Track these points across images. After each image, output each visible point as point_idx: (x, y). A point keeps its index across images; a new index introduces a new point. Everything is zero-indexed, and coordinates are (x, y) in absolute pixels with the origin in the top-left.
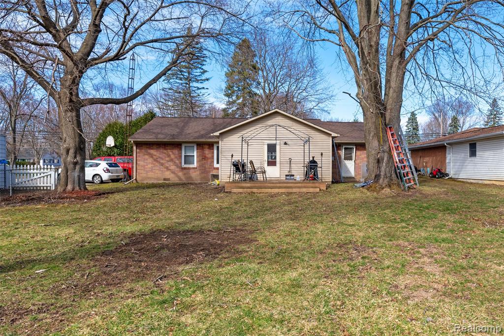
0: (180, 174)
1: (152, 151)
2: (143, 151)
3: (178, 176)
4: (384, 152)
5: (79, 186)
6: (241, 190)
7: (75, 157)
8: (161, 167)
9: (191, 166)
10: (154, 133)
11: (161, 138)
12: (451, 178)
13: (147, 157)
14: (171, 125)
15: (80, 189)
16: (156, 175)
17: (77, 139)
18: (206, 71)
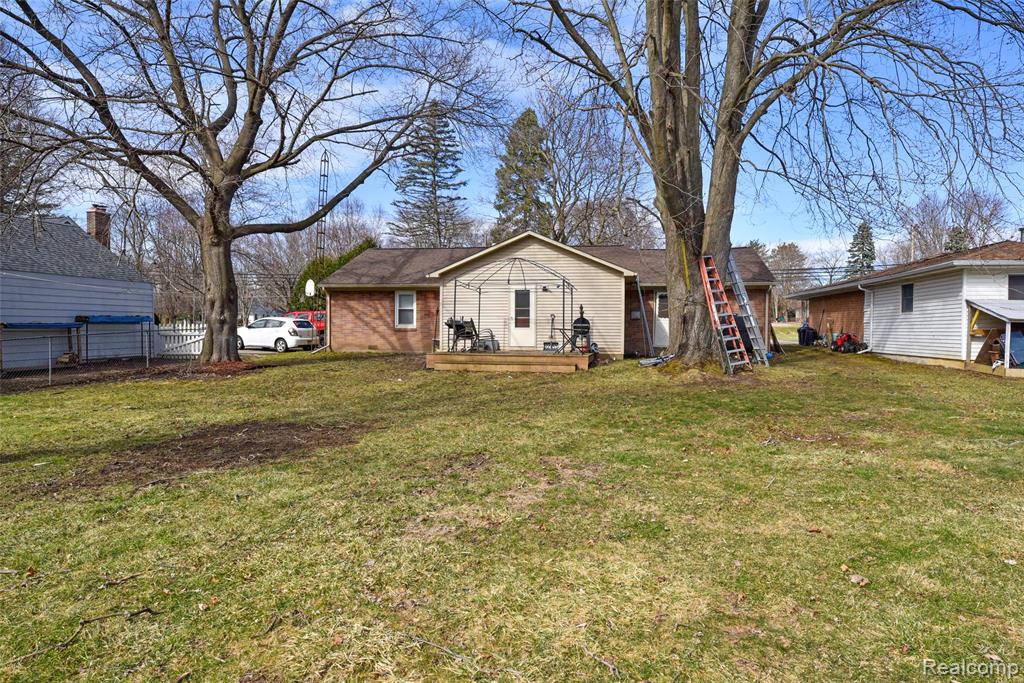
0: (393, 339)
1: (353, 303)
2: (340, 302)
3: (390, 343)
4: (694, 303)
5: (228, 354)
6: (448, 367)
7: (222, 313)
8: (366, 327)
9: (409, 327)
10: (356, 274)
11: (367, 283)
12: (871, 353)
13: (345, 312)
14: (384, 262)
15: (230, 359)
16: (359, 340)
17: (225, 287)
18: (460, 170)
